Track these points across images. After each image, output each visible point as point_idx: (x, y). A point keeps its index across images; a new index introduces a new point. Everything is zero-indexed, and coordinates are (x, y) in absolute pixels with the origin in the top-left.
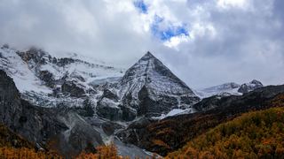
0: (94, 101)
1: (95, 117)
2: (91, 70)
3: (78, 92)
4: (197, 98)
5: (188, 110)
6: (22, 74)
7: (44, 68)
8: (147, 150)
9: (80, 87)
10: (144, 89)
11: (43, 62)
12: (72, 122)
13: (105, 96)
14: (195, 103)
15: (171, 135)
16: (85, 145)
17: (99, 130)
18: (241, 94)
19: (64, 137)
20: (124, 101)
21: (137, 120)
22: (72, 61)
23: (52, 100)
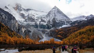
0: (38, 23)
1: (39, 28)
2: (37, 13)
3: (33, 20)
4: (71, 21)
6: (15, 14)
7: (22, 12)
8: (56, 38)
9: (33, 18)
10: (54, 19)
11: (21, 10)
13: (41, 21)
14: (71, 23)
16: (37, 37)
17: (41, 32)
18: (86, 20)
19: (30, 34)
20: (48, 23)
21: (52, 29)
22: (30, 10)
23: (25, 23)
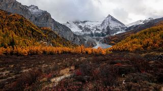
0: (93, 32)
1: (94, 37)
2: (93, 23)
3: (88, 29)
5: (123, 31)
7: (79, 25)
10: (108, 26)
11: (79, 23)
12: (87, 38)
13: (96, 30)
15: (117, 40)
16: (91, 45)
17: (95, 40)
21: (107, 36)
23: (82, 33)
